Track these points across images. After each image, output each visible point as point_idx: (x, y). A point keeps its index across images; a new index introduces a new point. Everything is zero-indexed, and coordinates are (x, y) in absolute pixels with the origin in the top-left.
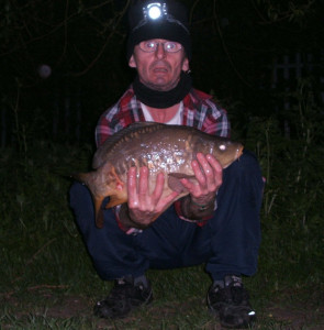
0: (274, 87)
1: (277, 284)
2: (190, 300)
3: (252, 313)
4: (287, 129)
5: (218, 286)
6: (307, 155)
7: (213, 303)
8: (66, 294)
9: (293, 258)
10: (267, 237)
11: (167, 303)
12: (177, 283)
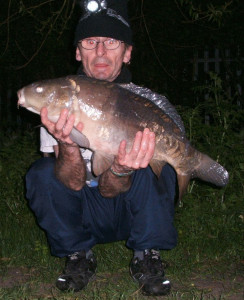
0: (195, 79)
1: (198, 257)
2: (120, 271)
3: (167, 282)
4: (207, 118)
5: (137, 258)
6: (225, 141)
7: (134, 273)
8: (9, 266)
9: (212, 234)
10: (189, 215)
11: (99, 274)
12: (108, 256)
